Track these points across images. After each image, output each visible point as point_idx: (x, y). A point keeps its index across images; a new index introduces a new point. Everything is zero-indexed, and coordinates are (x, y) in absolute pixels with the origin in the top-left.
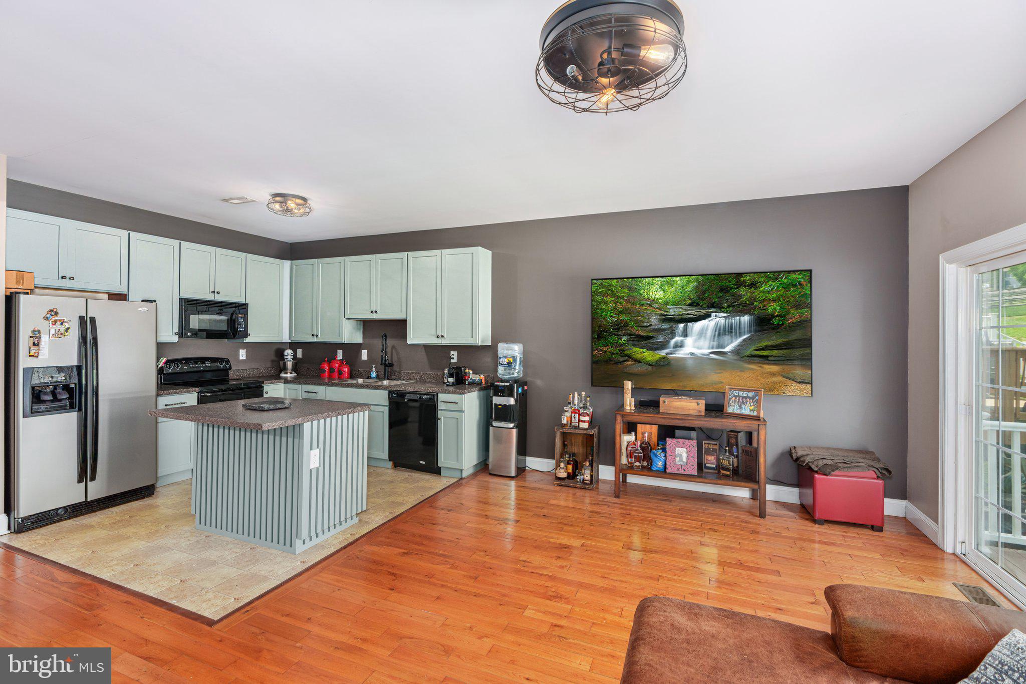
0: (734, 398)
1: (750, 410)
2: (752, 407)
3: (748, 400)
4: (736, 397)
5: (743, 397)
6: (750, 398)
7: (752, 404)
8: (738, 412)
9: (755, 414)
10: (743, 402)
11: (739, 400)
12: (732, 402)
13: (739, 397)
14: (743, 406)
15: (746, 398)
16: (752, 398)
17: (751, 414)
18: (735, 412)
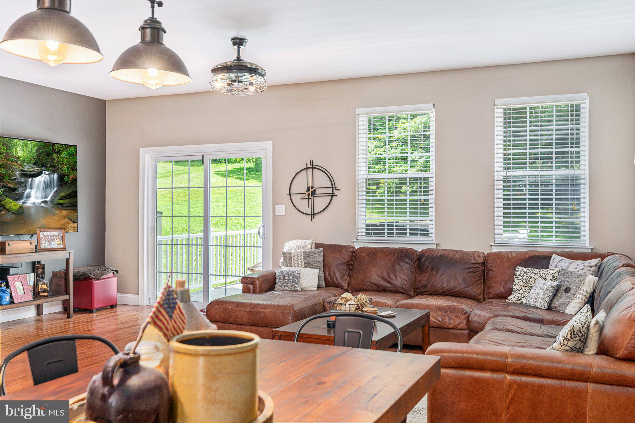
0: (44, 237)
1: (58, 244)
2: (59, 242)
3: (55, 237)
4: (45, 236)
5: (51, 236)
6: (56, 236)
7: (58, 240)
8: (49, 247)
9: (62, 246)
10: (52, 240)
11: (48, 238)
12: (43, 240)
13: (48, 236)
14: (52, 242)
15: (53, 236)
16: (58, 236)
17: (59, 247)
18: (47, 247)
